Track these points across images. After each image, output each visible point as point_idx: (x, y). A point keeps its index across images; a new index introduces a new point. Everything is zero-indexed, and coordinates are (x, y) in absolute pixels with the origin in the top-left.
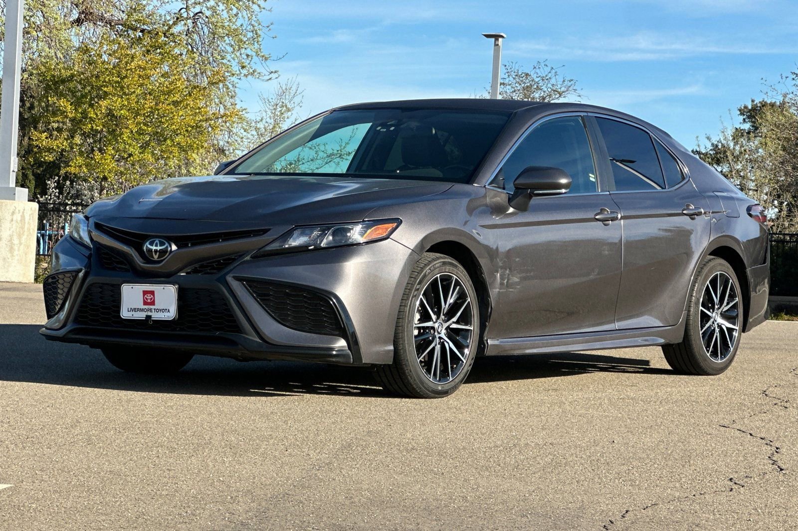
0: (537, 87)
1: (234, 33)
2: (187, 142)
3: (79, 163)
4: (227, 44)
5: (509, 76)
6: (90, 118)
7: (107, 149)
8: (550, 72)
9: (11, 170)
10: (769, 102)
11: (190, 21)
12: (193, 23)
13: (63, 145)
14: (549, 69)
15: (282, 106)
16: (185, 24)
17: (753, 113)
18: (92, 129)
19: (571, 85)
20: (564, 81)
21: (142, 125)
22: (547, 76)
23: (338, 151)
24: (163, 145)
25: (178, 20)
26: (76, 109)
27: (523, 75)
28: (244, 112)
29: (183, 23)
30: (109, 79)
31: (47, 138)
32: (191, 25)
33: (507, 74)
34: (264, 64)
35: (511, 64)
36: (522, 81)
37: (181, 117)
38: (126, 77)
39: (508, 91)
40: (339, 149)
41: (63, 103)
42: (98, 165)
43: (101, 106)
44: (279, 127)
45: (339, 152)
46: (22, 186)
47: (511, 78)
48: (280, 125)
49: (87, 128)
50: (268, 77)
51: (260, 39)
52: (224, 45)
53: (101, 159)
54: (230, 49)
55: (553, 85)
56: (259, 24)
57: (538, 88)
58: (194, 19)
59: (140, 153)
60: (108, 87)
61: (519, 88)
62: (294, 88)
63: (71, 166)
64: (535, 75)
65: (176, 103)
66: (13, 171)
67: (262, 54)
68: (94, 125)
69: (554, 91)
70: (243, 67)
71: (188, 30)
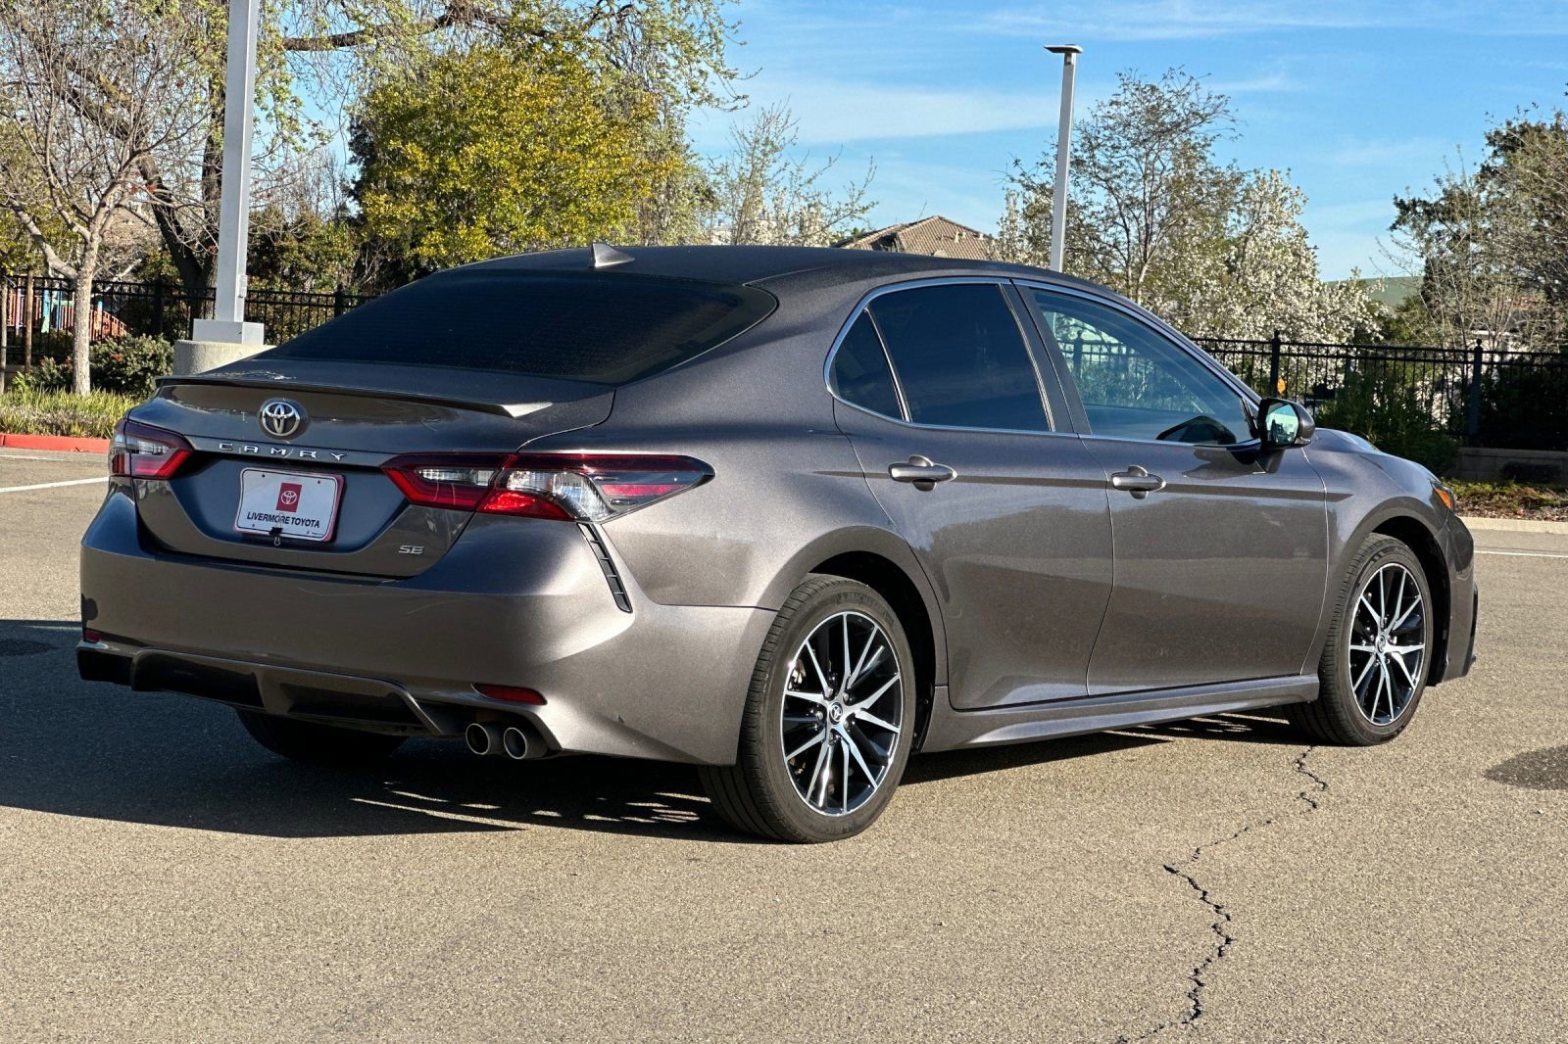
0: (1169, 107)
1: (678, 38)
2: (599, 209)
3: (436, 240)
4: (669, 55)
5: (1125, 90)
6: (453, 172)
7: (478, 219)
8: (1188, 85)
9: (237, 294)
10: (1533, 125)
11: (613, 20)
12: (618, 22)
13: (412, 213)
14: (1187, 79)
15: (765, 145)
16: (605, 25)
17: (1508, 143)
18: (455, 188)
19: (1220, 104)
20: (1210, 98)
21: (531, 182)
22: (1183, 90)
23: (847, 205)
24: (564, 211)
25: (595, 17)
26: (431, 160)
27: (1148, 88)
28: (694, 159)
29: (601, 22)
30: (480, 113)
31: (386, 202)
32: (615, 26)
33: (1122, 88)
34: (727, 85)
35: (1129, 71)
36: (1145, 98)
37: (590, 170)
38: (505, 110)
39: (1123, 113)
40: (849, 201)
41: (412, 150)
42: (463, 244)
43: (467, 154)
44: (761, 175)
45: (850, 206)
46: (255, 320)
47: (1128, 94)
48: (763, 172)
49: (447, 187)
50: (732, 105)
51: (721, 47)
52: (665, 55)
53: (469, 234)
54: (673, 62)
55: (1192, 104)
56: (720, 24)
57: (1171, 109)
58: (620, 16)
59: (529, 225)
60: (479, 125)
61: (1139, 109)
62: (783, 116)
63: (422, 245)
64: (1166, 89)
65: (583, 149)
66: (240, 297)
67: (725, 69)
68: (458, 183)
69: (1194, 113)
70: (694, 90)
71: (611, 33)
